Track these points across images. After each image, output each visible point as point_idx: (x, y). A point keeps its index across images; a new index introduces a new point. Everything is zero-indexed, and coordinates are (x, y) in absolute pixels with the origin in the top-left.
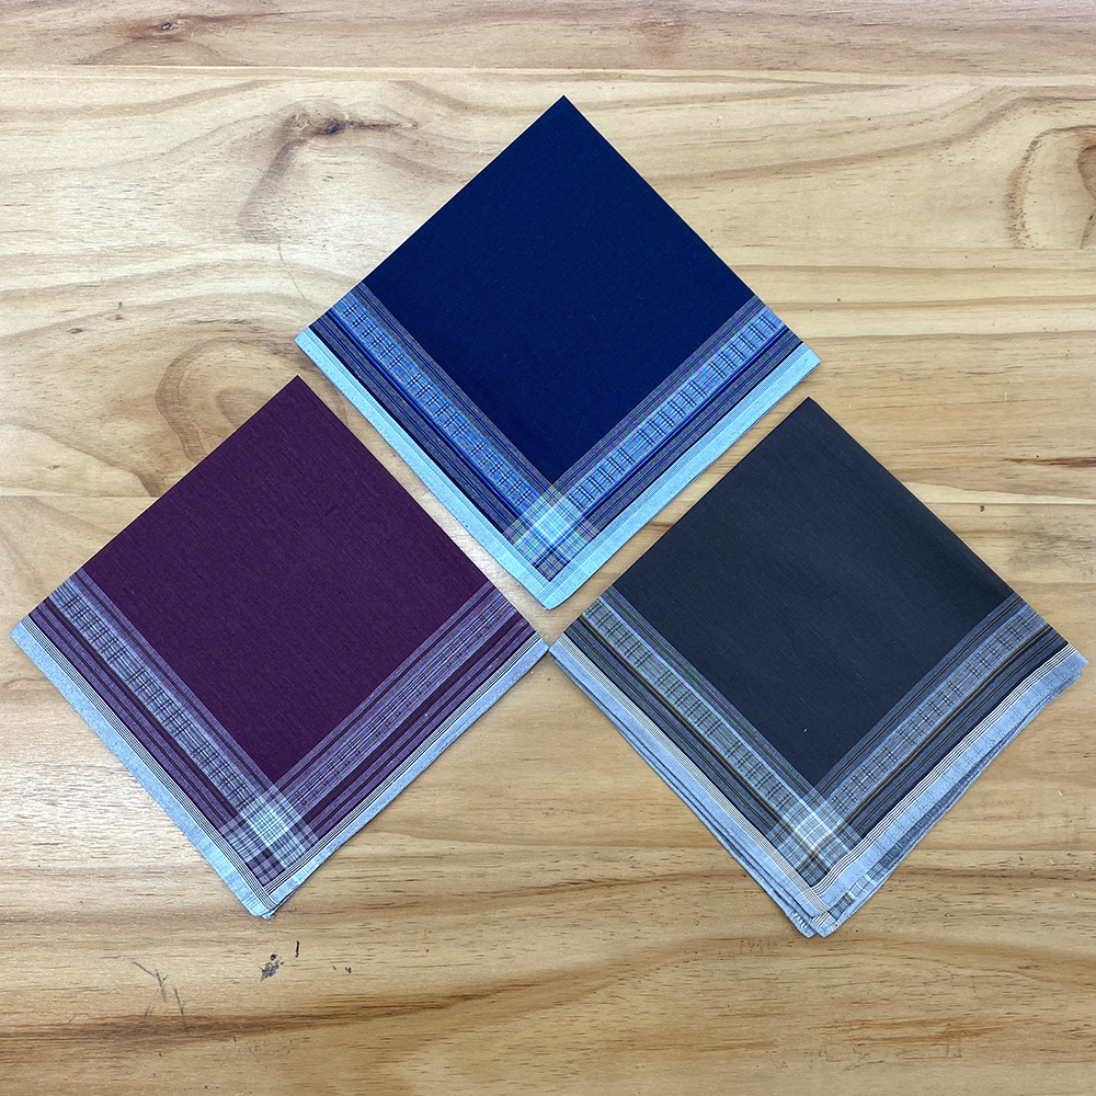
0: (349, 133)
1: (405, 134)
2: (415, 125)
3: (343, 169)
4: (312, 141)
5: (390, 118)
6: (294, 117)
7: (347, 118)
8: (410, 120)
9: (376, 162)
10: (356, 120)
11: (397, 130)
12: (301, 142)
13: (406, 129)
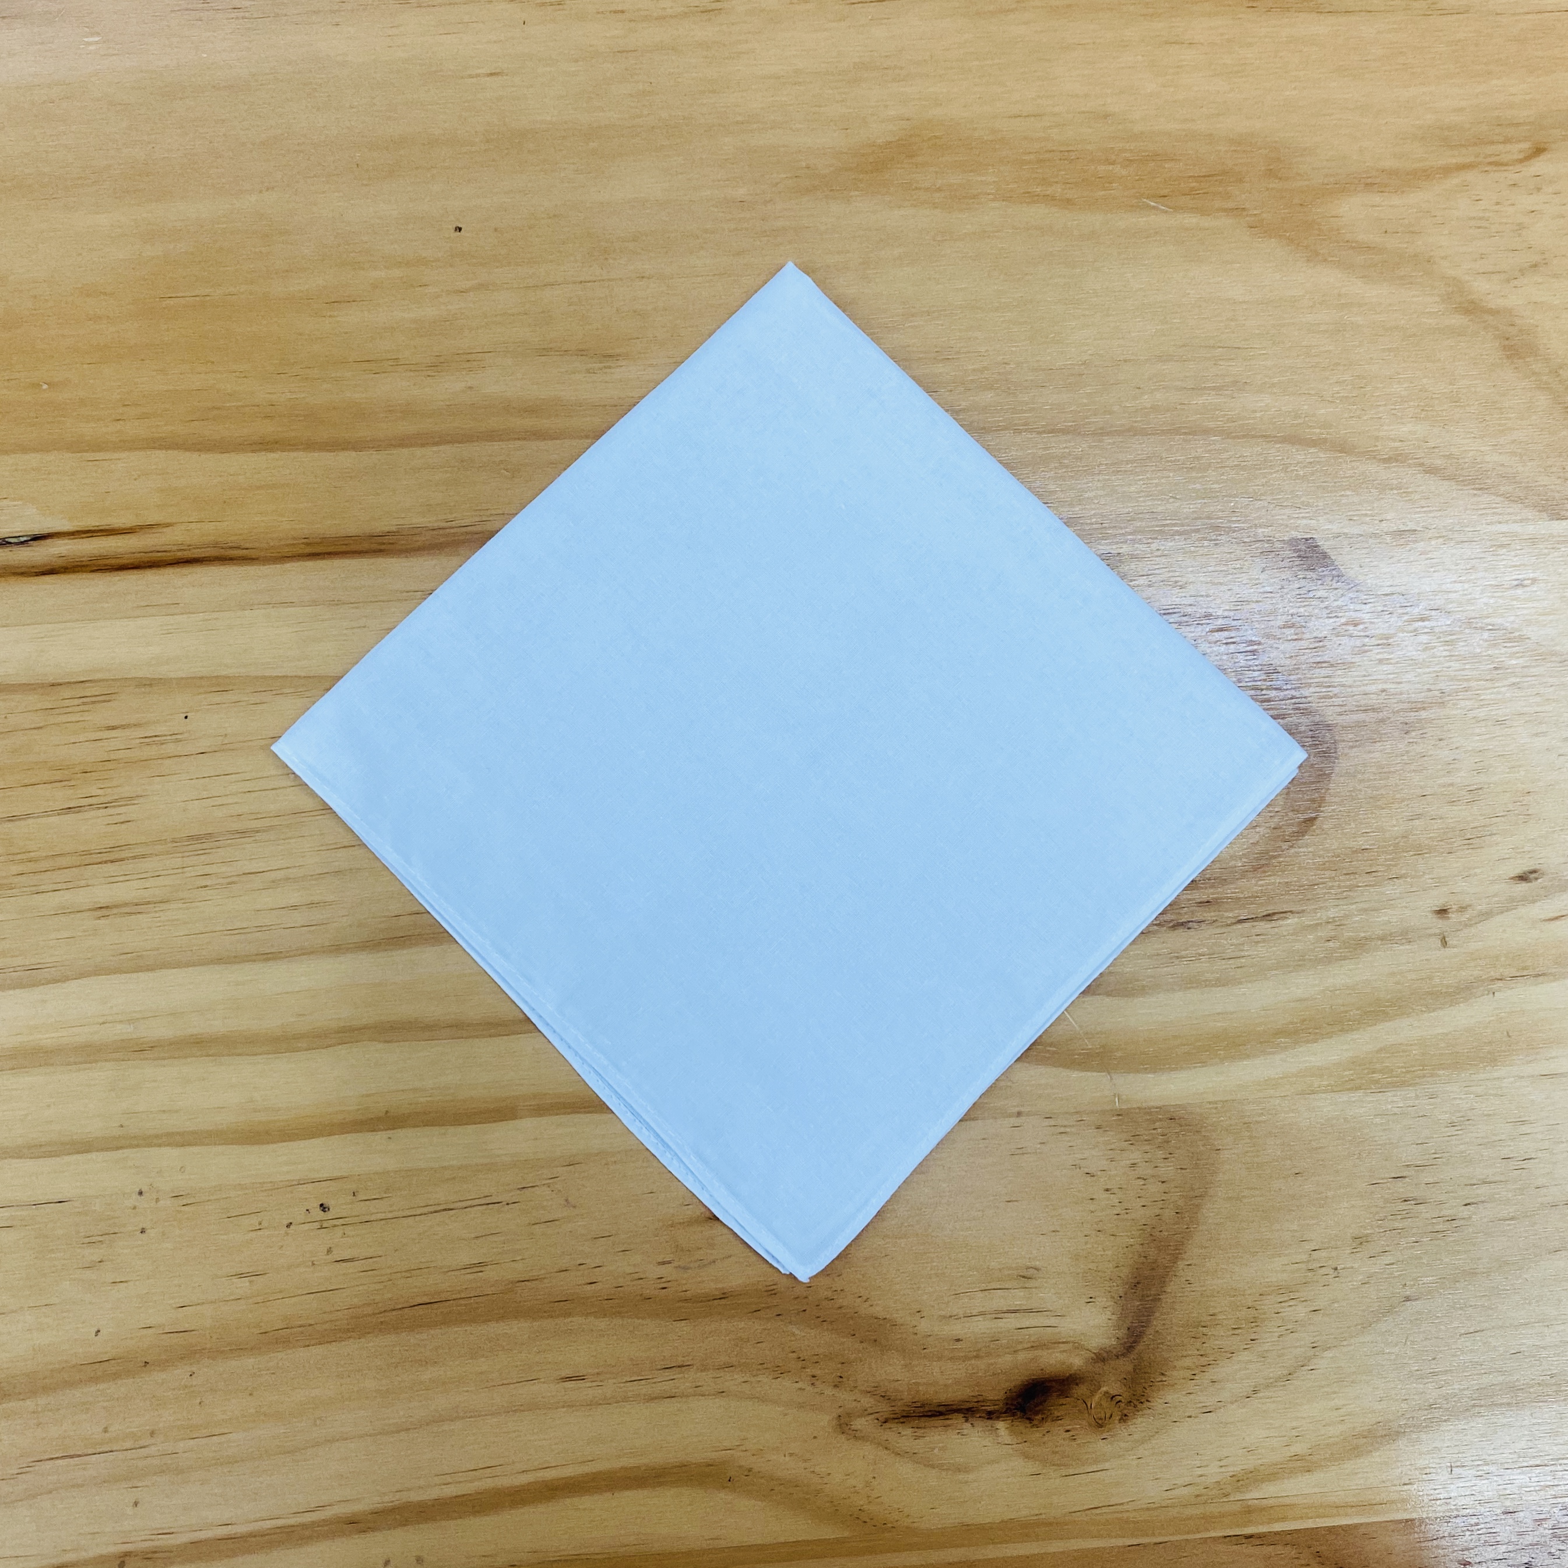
0: (995, 1393)
1: (867, 1402)
2: (843, 1425)
3: (1000, 1301)
4: (1076, 1362)
5: (904, 1437)
6: (1124, 1418)
7: (1001, 1425)
8: (857, 1436)
9: (924, 1326)
10: (981, 1425)
11: (885, 1408)
12: (1101, 1358)
13: (865, 1413)
